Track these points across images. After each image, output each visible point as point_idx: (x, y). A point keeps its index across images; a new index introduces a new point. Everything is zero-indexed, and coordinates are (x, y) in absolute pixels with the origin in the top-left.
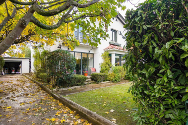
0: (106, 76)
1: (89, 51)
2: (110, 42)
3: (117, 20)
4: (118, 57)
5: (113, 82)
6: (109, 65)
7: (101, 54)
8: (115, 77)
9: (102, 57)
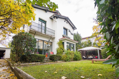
0: (61, 56)
1: (49, 40)
2: (63, 35)
3: (67, 23)
4: (69, 45)
5: (65, 61)
6: (62, 49)
7: (57, 43)
8: (67, 58)
9: (58, 45)
